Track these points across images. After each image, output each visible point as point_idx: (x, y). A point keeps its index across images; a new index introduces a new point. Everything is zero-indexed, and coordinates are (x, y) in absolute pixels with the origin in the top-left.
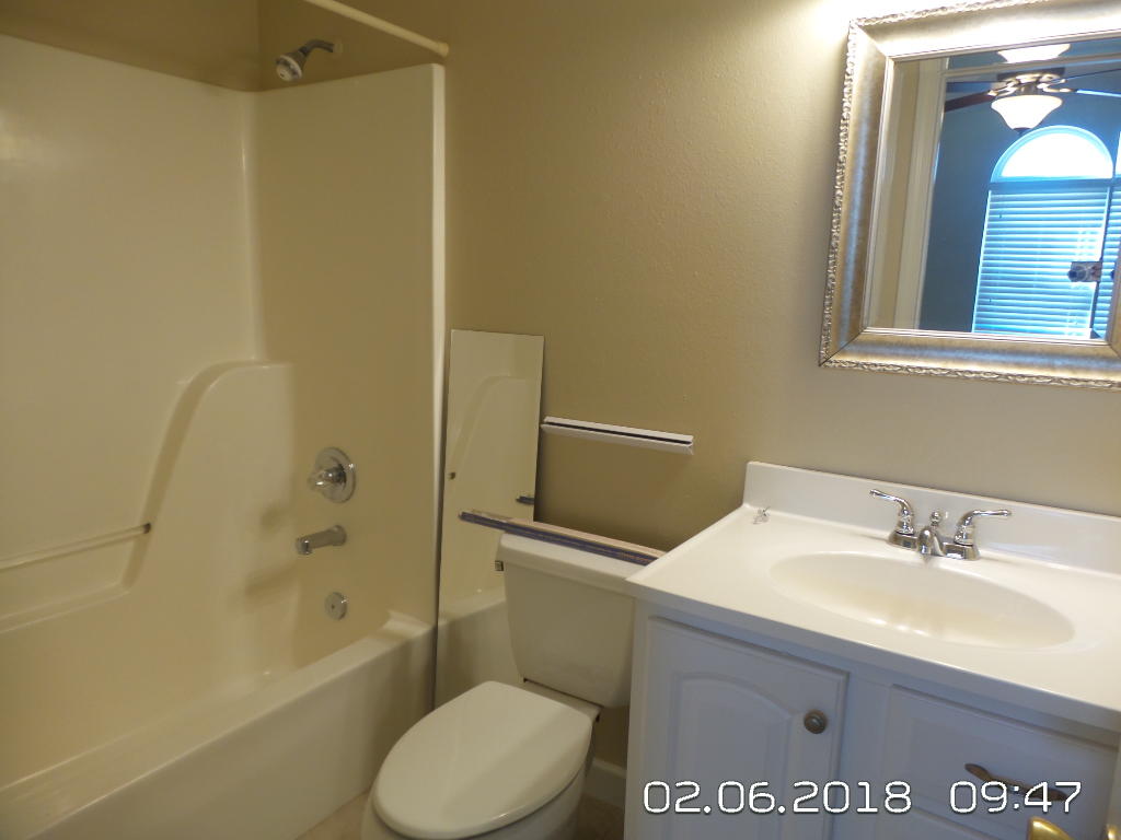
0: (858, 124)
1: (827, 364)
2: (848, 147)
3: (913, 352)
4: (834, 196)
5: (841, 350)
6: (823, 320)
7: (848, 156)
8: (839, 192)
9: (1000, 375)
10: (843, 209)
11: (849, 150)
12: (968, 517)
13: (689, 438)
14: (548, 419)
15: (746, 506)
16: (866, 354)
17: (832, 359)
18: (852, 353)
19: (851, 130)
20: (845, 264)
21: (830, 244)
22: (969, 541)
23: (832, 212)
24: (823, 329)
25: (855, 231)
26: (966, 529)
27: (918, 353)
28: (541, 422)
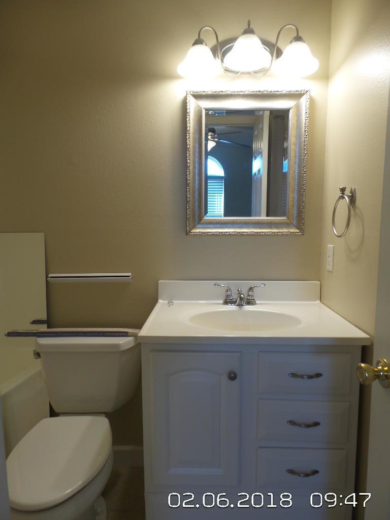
0: (194, 133)
1: (190, 234)
2: (191, 142)
3: (223, 226)
4: (187, 163)
5: (194, 227)
6: (187, 215)
7: (191, 146)
8: (188, 161)
9: (255, 233)
10: (191, 168)
11: (191, 144)
12: (251, 289)
13: (129, 274)
14: (50, 275)
15: (160, 301)
16: (205, 228)
17: (192, 231)
18: (199, 228)
19: (191, 135)
20: (194, 191)
21: (187, 183)
22: (253, 298)
23: (186, 169)
24: (187, 219)
25: (197, 177)
26: (251, 293)
27: (225, 226)
28: (47, 277)
